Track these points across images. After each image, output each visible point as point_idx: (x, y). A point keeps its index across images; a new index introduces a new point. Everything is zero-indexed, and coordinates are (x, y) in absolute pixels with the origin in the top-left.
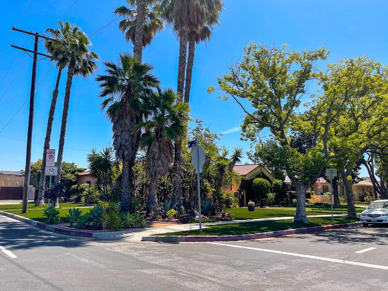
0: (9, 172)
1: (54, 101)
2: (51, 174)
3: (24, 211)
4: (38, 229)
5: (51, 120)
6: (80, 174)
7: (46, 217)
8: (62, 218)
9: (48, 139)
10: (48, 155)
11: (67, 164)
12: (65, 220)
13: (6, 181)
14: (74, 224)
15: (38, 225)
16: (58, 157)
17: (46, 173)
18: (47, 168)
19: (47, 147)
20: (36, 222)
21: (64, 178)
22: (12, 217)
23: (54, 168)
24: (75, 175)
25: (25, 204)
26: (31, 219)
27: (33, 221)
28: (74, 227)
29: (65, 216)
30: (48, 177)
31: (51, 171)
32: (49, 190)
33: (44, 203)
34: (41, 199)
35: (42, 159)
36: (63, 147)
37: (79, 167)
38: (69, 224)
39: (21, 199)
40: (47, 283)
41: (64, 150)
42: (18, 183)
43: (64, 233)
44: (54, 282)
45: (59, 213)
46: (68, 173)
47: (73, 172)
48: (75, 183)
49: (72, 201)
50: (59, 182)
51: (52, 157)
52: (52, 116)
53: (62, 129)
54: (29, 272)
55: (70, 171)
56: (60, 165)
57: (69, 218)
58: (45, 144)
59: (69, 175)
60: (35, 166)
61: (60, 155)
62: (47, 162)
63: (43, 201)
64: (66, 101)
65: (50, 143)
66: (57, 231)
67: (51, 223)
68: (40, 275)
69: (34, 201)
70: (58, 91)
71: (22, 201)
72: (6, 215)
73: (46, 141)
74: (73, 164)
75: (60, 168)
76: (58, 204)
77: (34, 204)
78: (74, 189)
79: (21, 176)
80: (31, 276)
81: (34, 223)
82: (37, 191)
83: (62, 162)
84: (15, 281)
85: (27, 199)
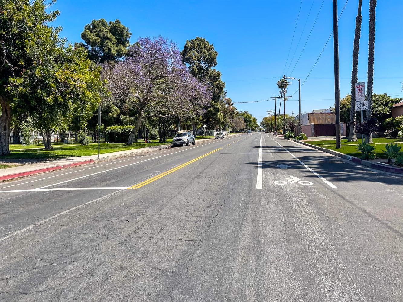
0: (320, 110)
1: (358, 29)
2: (362, 108)
3: (338, 147)
4: (353, 164)
5: (356, 50)
6: (395, 105)
7: (360, 152)
8: (378, 154)
9: (355, 72)
10: (356, 89)
11: (378, 96)
12: (382, 156)
13: (318, 119)
14: (393, 161)
15: (353, 160)
16: (368, 89)
17: (357, 108)
18: (357, 104)
19: (354, 80)
20: (351, 157)
21: (376, 111)
22: (328, 152)
23: (365, 102)
24: (389, 107)
25: (338, 139)
26: (346, 154)
27: (348, 156)
28: (392, 163)
29: (380, 152)
30: (359, 113)
31: (361, 105)
32: (361, 126)
33: (356, 139)
34: (353, 134)
35: (350, 94)
36: (372, 77)
37: (392, 98)
38: (387, 161)
39: (333, 134)
41: (373, 81)
42: (329, 120)
43: (382, 169)
45: (374, 149)
46: (379, 105)
47: (386, 104)
48: (389, 116)
49: (387, 136)
50: (371, 116)
51: (361, 90)
52: (357, 46)
53: (369, 58)
54: (351, 203)
55: (382, 104)
56: (371, 98)
57: (387, 155)
58: (352, 78)
59: (382, 107)
60: (344, 102)
61: (370, 88)
62: (356, 96)
63: (355, 137)
64: (371, 24)
65: (357, 76)
66: (374, 166)
67: (367, 158)
68: (362, 207)
69: (345, 137)
70: (361, 17)
71: (335, 137)
72: (322, 150)
73: (352, 75)
74: (385, 95)
75: (371, 101)
76: (371, 139)
77: (347, 140)
78: (389, 122)
79: (331, 113)
80: (354, 207)
81: (349, 158)
82: (348, 128)
83: (373, 94)
85: (340, 135)
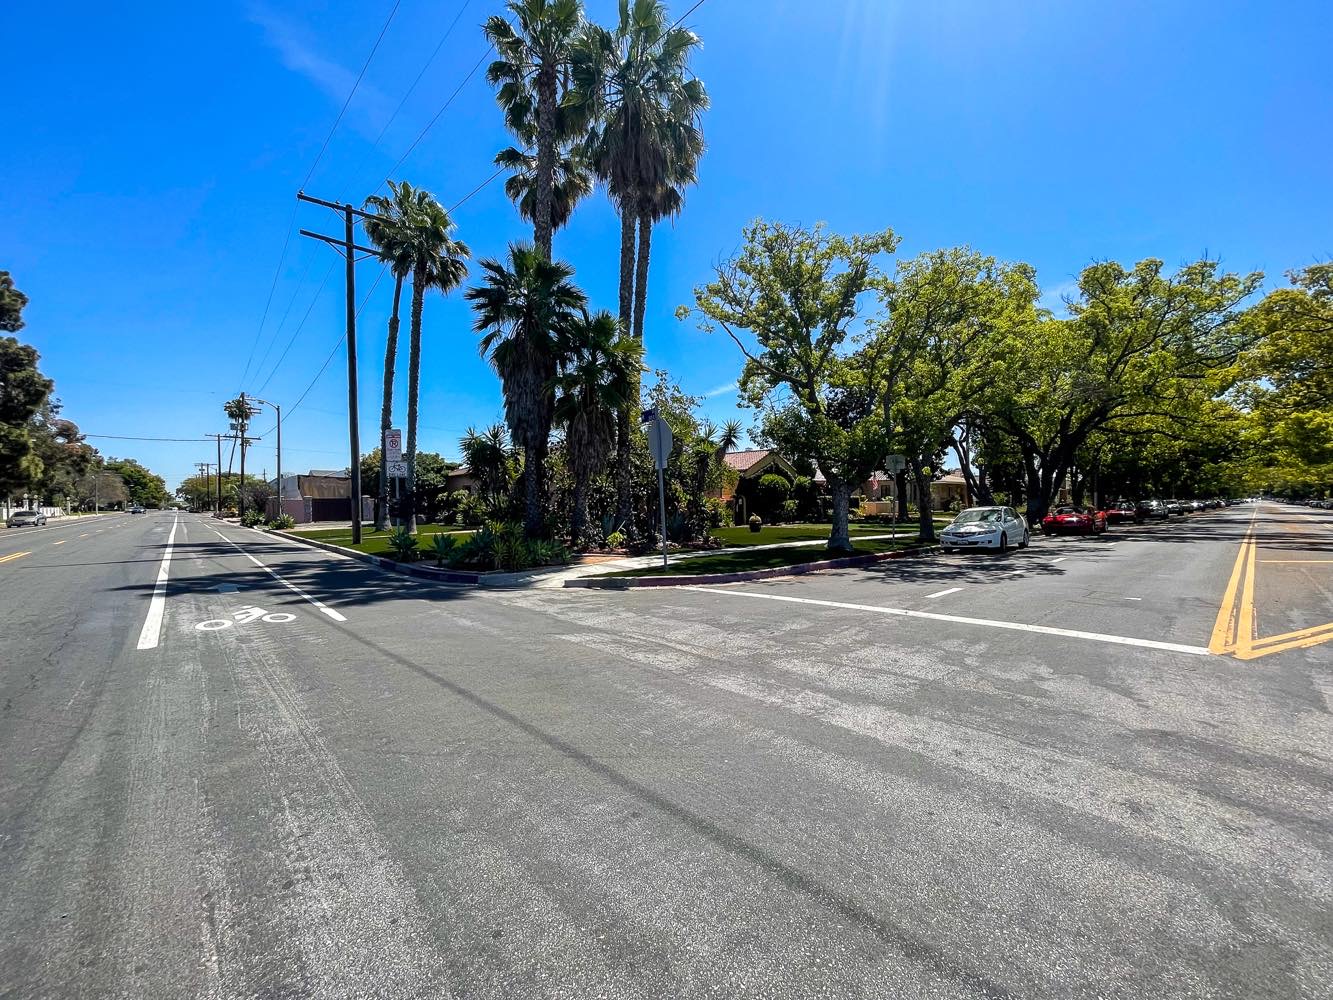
0: (326, 472)
1: (393, 340)
2: (397, 473)
3: (357, 541)
4: (382, 571)
5: (389, 374)
6: (451, 474)
7: (394, 550)
8: (423, 552)
9: (387, 411)
10: (388, 441)
11: (426, 456)
12: (428, 555)
13: (320, 488)
14: (444, 561)
15: (383, 564)
16: (409, 443)
17: (388, 473)
18: (388, 465)
19: (386, 425)
20: (378, 559)
21: (423, 481)
22: (334, 550)
23: (402, 464)
24: (442, 475)
25: (357, 527)
26: (370, 554)
27: (374, 557)
28: (444, 566)
29: (428, 548)
30: (393, 480)
31: (396, 470)
32: (396, 504)
33: (390, 526)
34: (385, 519)
35: (380, 447)
36: (415, 425)
37: (447, 461)
38: (436, 562)
39: (349, 519)
40: (400, 660)
42: (342, 491)
43: (429, 577)
44: (411, 659)
45: (417, 543)
46: (428, 471)
47: (439, 471)
48: (442, 490)
49: (440, 521)
50: (414, 488)
51: (396, 443)
52: (390, 368)
53: (411, 392)
54: (368, 643)
55: (433, 469)
56: (413, 458)
57: (435, 551)
58: (383, 420)
59: (432, 475)
60: (369, 461)
61: (411, 441)
62: (387, 452)
63: (388, 523)
64: (414, 337)
65: (391, 418)
66: (414, 573)
67: (406, 559)
68: (387, 648)
69: (373, 522)
70: (398, 322)
71: (351, 523)
72: (325, 548)
73: (383, 414)
74: (437, 455)
75: (413, 463)
76: (415, 526)
77: (374, 528)
78: (442, 500)
79: (347, 479)
80: (373, 650)
81: (376, 561)
82: (377, 507)
83: (417, 452)
84: (344, 661)
85: (360, 519)
